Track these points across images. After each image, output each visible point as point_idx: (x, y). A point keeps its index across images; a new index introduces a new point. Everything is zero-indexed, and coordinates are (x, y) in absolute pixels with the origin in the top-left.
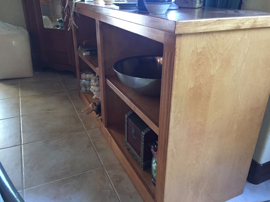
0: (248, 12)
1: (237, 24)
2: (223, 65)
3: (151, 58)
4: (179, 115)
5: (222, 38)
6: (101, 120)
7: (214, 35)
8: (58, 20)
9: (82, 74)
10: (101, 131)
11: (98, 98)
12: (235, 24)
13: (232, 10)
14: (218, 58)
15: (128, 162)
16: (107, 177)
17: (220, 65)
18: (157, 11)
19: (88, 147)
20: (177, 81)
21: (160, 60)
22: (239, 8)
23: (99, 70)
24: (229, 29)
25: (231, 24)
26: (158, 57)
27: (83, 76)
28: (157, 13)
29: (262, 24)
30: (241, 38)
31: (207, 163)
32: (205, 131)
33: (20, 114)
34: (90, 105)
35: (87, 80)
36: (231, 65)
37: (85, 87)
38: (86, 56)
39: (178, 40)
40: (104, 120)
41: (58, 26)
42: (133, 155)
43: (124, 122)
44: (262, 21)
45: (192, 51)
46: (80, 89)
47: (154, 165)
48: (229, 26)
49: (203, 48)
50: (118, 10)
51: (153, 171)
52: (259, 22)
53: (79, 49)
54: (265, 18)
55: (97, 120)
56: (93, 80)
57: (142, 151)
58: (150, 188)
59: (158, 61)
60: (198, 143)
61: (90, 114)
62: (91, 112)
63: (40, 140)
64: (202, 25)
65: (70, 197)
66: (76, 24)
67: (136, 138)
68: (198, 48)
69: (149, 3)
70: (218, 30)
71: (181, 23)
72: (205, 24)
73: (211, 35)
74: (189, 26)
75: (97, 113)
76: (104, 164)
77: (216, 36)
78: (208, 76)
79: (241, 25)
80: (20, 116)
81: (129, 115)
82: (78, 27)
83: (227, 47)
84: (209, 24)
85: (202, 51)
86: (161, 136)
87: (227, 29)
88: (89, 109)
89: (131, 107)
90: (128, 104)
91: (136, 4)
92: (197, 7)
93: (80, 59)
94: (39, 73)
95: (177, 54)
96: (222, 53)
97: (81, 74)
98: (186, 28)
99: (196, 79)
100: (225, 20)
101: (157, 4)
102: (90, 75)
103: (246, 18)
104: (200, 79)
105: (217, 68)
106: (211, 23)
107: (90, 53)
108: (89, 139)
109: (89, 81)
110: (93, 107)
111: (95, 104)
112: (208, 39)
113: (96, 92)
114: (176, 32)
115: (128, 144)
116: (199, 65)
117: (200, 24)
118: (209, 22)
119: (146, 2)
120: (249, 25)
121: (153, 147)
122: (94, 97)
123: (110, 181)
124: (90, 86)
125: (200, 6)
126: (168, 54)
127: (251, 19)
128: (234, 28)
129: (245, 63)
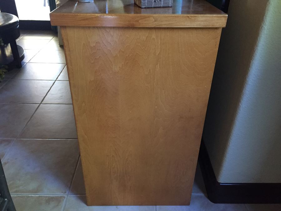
2: (127, 63)
4: (84, 105)
17: (123, 63)
25: (121, 21)
30: (147, 37)
32: (120, 127)
36: (139, 64)
39: (63, 32)
45: (82, 44)
49: (96, 43)
64: (82, 19)
68: (90, 43)
72: (86, 19)
78: (111, 72)
79: (134, 23)
83: (129, 45)
99: (96, 72)
103: (141, 16)
104: (101, 74)
105: (120, 65)
112: (100, 34)
116: (96, 59)
129: (158, 65)
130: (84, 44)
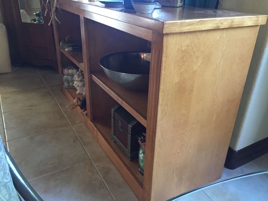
0: (225, 13)
1: (217, 24)
2: (204, 61)
3: (135, 54)
4: (166, 108)
5: (204, 37)
6: (86, 114)
7: (197, 34)
8: (35, 14)
9: (65, 69)
10: (86, 125)
11: (81, 93)
12: (215, 24)
13: (210, 10)
14: (199, 55)
15: (116, 154)
16: (95, 170)
17: (201, 62)
18: (144, 10)
19: (75, 141)
20: (164, 76)
21: (144, 56)
22: (216, 8)
23: (83, 66)
24: (210, 29)
25: (212, 24)
26: (141, 53)
27: (66, 71)
28: (144, 13)
29: (238, 24)
30: (220, 37)
31: (190, 151)
32: (188, 122)
33: (1, 111)
34: (75, 101)
35: (69, 75)
36: (211, 61)
37: (68, 82)
38: (69, 51)
39: (165, 39)
40: (89, 114)
41: (35, 20)
42: (120, 147)
43: (111, 115)
44: (238, 22)
45: (177, 49)
46: (63, 85)
47: (141, 156)
48: (210, 26)
49: (187, 46)
50: (103, 7)
51: (140, 161)
52: (235, 22)
53: (61, 44)
54: (241, 19)
55: (82, 115)
56: (77, 75)
57: (129, 143)
58: (138, 177)
59: (141, 57)
60: (182, 133)
61: (75, 109)
62: (76, 107)
63: (25, 136)
64: (187, 25)
65: (60, 190)
66: (58, 19)
67: (123, 131)
68: (183, 47)
69: (137, 3)
70: (200, 30)
71: (168, 24)
72: (190, 24)
73: (194, 34)
74: (176, 27)
75: (82, 108)
76: (91, 157)
77: (198, 34)
78: (192, 72)
79: (220, 25)
80: (2, 113)
81: (115, 109)
82: (60, 23)
83: (208, 45)
84: (193, 24)
85: (186, 49)
86: (148, 128)
87: (209, 29)
88: (74, 104)
89: (118, 102)
90: (115, 99)
91: (122, 3)
92: (178, 6)
93: (62, 54)
94: (17, 68)
95: (164, 51)
96: (203, 50)
97: (63, 69)
98: (172, 28)
99: (181, 74)
100: (207, 20)
101: (145, 4)
102: (73, 70)
103: (225, 19)
104: (184, 75)
105: (199, 64)
106: (194, 23)
107: (73, 49)
108: (75, 134)
109: (72, 76)
110: (77, 102)
111: (80, 99)
112: (191, 38)
113: (80, 87)
114: (164, 32)
115: (115, 137)
116: (184, 61)
117: (185, 24)
118: (193, 22)
119: (134, 2)
120: (227, 25)
121: (140, 139)
122: (77, 92)
123: (98, 173)
124: (73, 81)
125: (181, 5)
126: (156, 51)
127: (229, 19)
128: (215, 28)
129: (223, 60)
130: (178, 48)
